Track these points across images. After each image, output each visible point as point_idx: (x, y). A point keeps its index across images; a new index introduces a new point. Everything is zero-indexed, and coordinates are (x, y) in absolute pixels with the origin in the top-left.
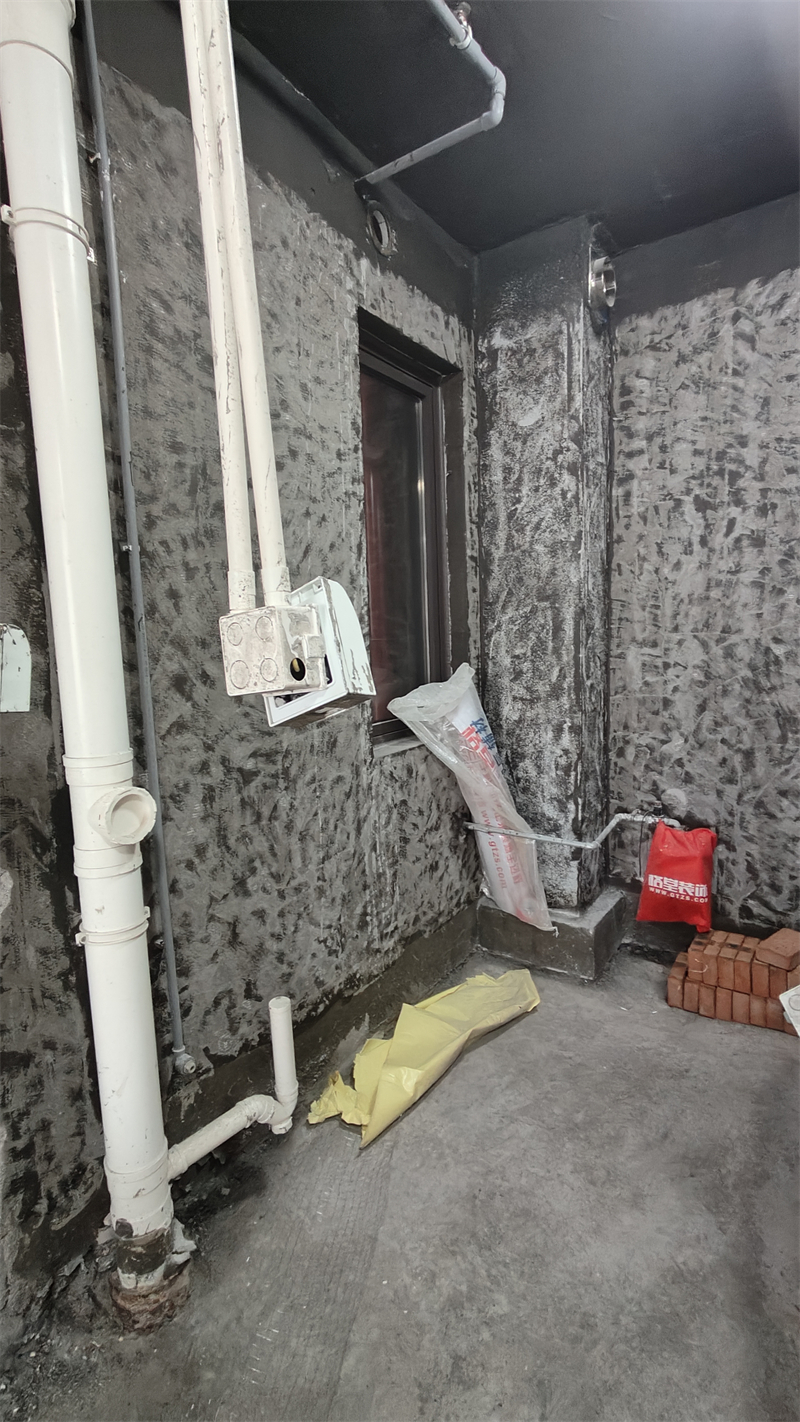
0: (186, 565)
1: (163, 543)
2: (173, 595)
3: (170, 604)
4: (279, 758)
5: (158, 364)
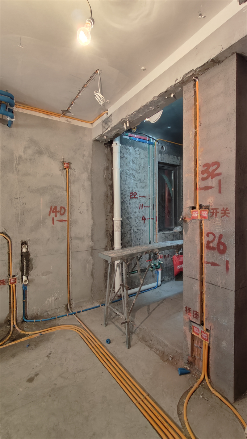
0: (129, 203)
1: (127, 200)
2: (127, 207)
3: (127, 208)
4: (141, 231)
5: (127, 178)
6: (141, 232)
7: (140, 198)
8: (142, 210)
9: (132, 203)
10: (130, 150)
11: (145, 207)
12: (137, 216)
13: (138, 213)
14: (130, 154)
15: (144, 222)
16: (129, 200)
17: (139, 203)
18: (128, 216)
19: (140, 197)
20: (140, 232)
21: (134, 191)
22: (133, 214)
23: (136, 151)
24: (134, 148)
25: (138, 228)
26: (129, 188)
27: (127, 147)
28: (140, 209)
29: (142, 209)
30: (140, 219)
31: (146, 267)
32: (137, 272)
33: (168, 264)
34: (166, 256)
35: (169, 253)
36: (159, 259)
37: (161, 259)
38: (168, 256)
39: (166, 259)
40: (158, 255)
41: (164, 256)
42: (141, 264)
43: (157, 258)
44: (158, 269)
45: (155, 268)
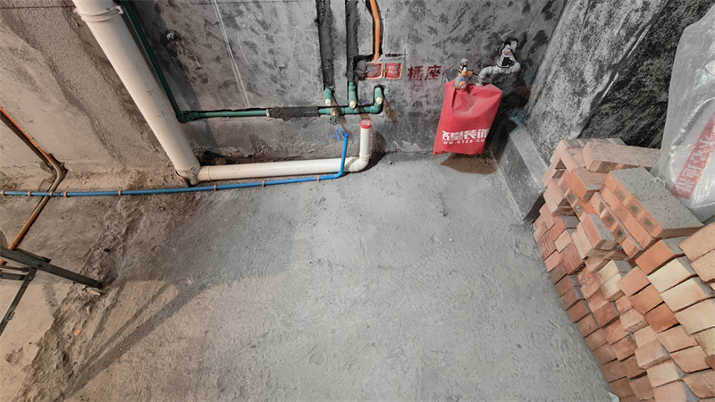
31: (310, 103)
32: (268, 115)
33: (428, 103)
34: (419, 71)
35: (442, 60)
36: (377, 81)
37: (389, 82)
38: (434, 72)
39: (418, 83)
40: (372, 62)
41: (411, 70)
42: (282, 89)
43: (369, 75)
44: (373, 113)
45: (356, 111)
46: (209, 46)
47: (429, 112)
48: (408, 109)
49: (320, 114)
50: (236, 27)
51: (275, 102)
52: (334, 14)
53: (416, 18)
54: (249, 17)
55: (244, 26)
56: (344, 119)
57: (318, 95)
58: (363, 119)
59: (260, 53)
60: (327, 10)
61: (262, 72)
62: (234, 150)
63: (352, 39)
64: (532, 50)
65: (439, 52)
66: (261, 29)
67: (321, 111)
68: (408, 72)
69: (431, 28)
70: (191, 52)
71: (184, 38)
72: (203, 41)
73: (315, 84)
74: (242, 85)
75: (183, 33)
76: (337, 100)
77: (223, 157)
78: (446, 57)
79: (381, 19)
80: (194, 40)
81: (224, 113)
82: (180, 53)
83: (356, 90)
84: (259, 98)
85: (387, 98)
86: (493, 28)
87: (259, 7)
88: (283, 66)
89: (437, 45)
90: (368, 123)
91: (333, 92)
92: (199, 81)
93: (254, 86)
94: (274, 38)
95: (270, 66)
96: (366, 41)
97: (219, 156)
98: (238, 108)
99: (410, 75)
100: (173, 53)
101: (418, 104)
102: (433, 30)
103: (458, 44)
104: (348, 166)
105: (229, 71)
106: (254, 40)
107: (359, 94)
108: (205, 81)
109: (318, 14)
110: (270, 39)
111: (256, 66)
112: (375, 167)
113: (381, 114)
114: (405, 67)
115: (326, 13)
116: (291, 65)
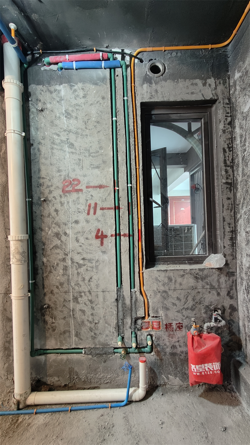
6: (94, 264)
7: (89, 190)
8: (95, 217)
9: (68, 202)
10: (59, 91)
11: (102, 209)
12: (80, 230)
13: (82, 224)
14: (62, 99)
15: (102, 244)
16: (61, 196)
17: (87, 200)
18: (59, 229)
19: (87, 187)
20: (89, 264)
21: (73, 176)
22: (70, 225)
23: (75, 91)
24: (71, 86)
25: (85, 256)
26: (59, 171)
27: (52, 89)
28: (88, 214)
29: (95, 213)
30: (90, 237)
31: (109, 345)
32: (83, 352)
33: (180, 346)
34: (171, 326)
35: (182, 320)
36: (148, 332)
37: (155, 332)
38: (180, 327)
39: (172, 333)
40: (145, 321)
41: (166, 325)
42: (95, 336)
43: (143, 328)
44: (147, 353)
45: (136, 351)
46: (62, 311)
47: (182, 352)
48: (168, 350)
49: (115, 353)
50: (78, 302)
51: (89, 344)
52: (125, 297)
53: (165, 298)
54: (85, 298)
55: (81, 302)
56: (129, 356)
57: (114, 340)
58: (141, 357)
59: (86, 315)
60: (122, 295)
61: (85, 325)
62: (56, 379)
63: (134, 309)
64: (231, 314)
65: (180, 315)
66: (90, 303)
67: (116, 350)
68: (165, 326)
69: (173, 303)
70: (52, 314)
71: (51, 308)
72: (60, 309)
73: (113, 333)
74: (73, 333)
75: (52, 305)
76: (125, 343)
77: (48, 385)
78: (184, 318)
79: (147, 299)
80: (56, 308)
81: (58, 351)
82: (47, 315)
83: (136, 337)
84: (80, 341)
85: (155, 342)
86: (205, 303)
87: (90, 294)
88: (97, 322)
89: (178, 312)
90: (144, 359)
91: (123, 338)
92: (51, 330)
93: (80, 333)
94: (95, 308)
95: (90, 322)
96: (141, 309)
97: (45, 384)
98: (67, 348)
99: (166, 328)
100: (43, 315)
101: (174, 347)
102: (174, 304)
103: (189, 311)
104: (132, 396)
105: (68, 324)
106: (85, 309)
107: (138, 339)
108: (54, 330)
109: (117, 297)
110: (93, 308)
111: (83, 322)
112: (151, 398)
113: (152, 354)
114: (163, 323)
115: (121, 297)
116: (101, 321)
